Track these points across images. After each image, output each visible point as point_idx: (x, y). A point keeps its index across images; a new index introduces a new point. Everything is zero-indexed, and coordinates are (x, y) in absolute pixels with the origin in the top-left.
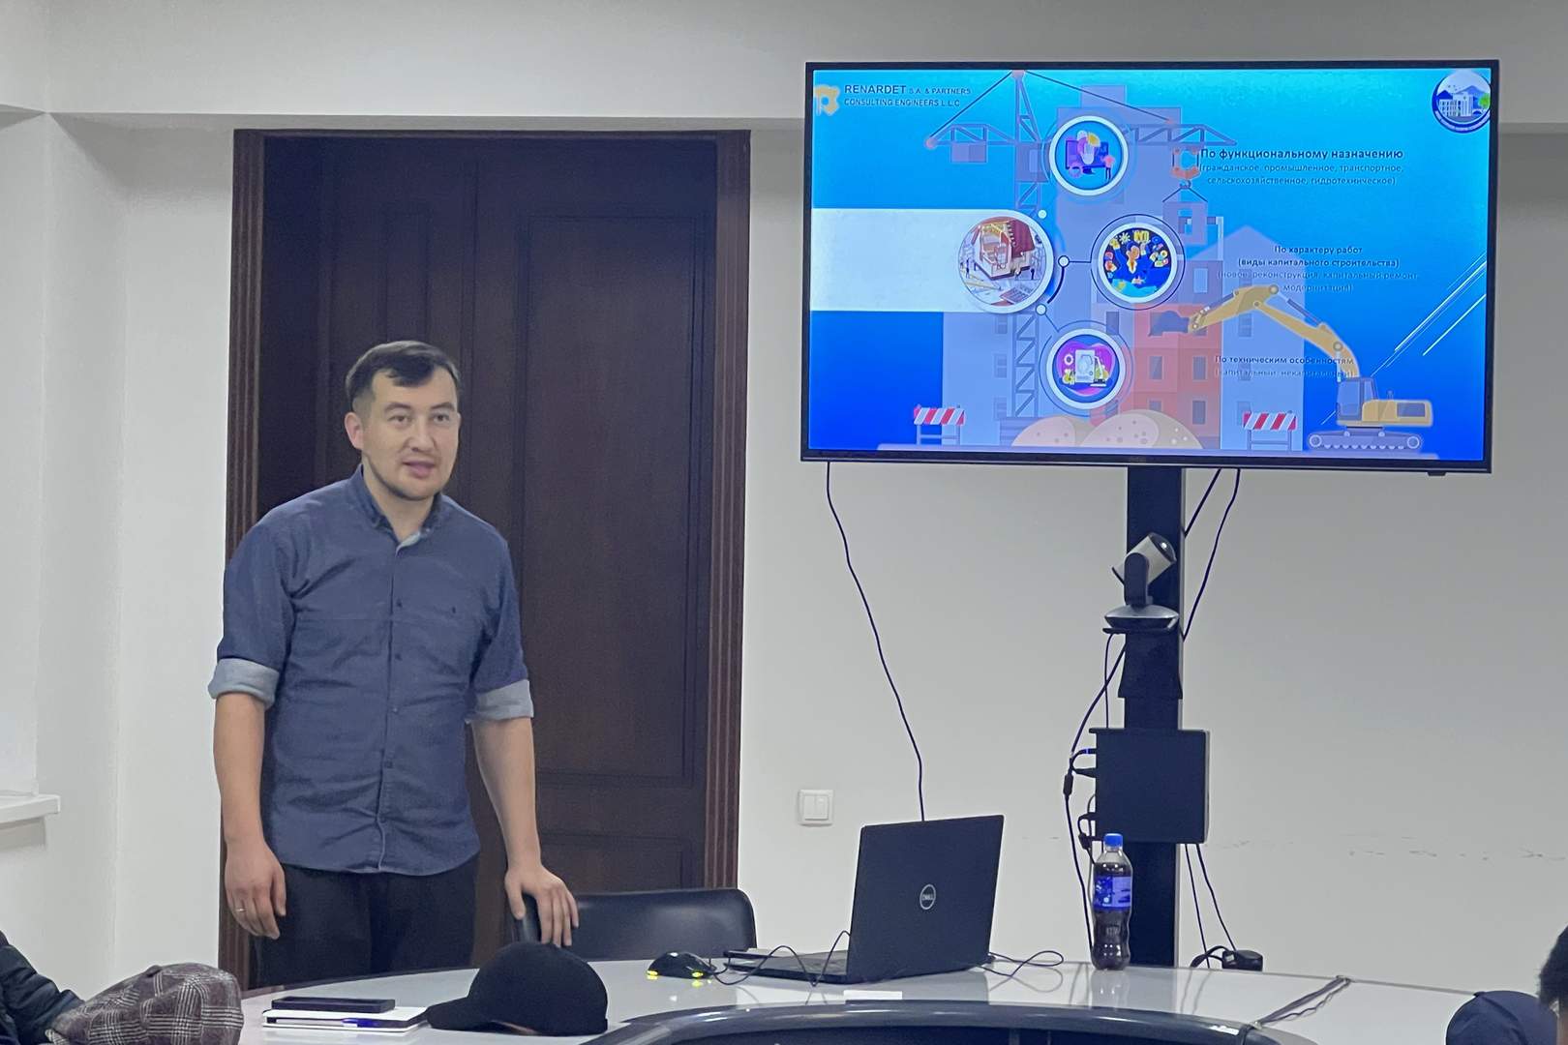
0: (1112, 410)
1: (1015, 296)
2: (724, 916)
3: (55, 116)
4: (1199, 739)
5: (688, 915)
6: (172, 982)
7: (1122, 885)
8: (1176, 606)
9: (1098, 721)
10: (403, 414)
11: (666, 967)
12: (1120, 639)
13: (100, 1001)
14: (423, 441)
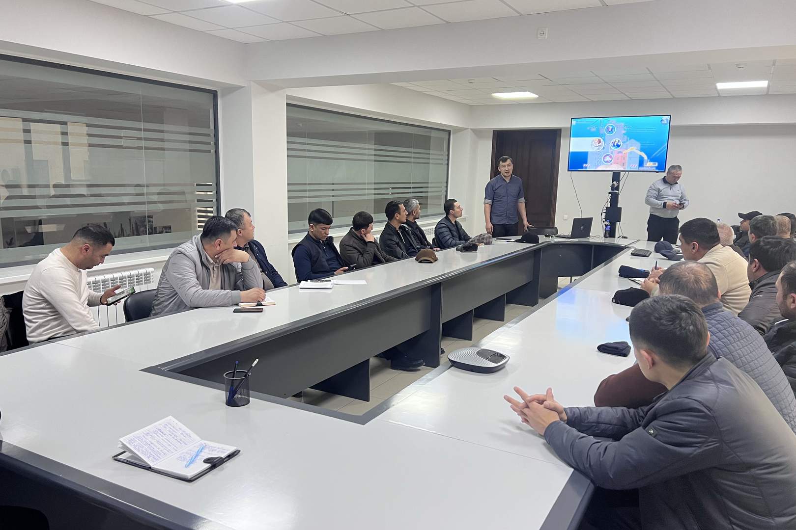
0: (611, 164)
1: (598, 149)
2: (554, 230)
3: (471, 129)
4: (620, 208)
5: (549, 230)
6: (484, 235)
7: (609, 227)
8: (618, 190)
9: (606, 206)
10: (504, 166)
11: (546, 236)
12: (610, 195)
13: (475, 238)
14: (507, 169)
